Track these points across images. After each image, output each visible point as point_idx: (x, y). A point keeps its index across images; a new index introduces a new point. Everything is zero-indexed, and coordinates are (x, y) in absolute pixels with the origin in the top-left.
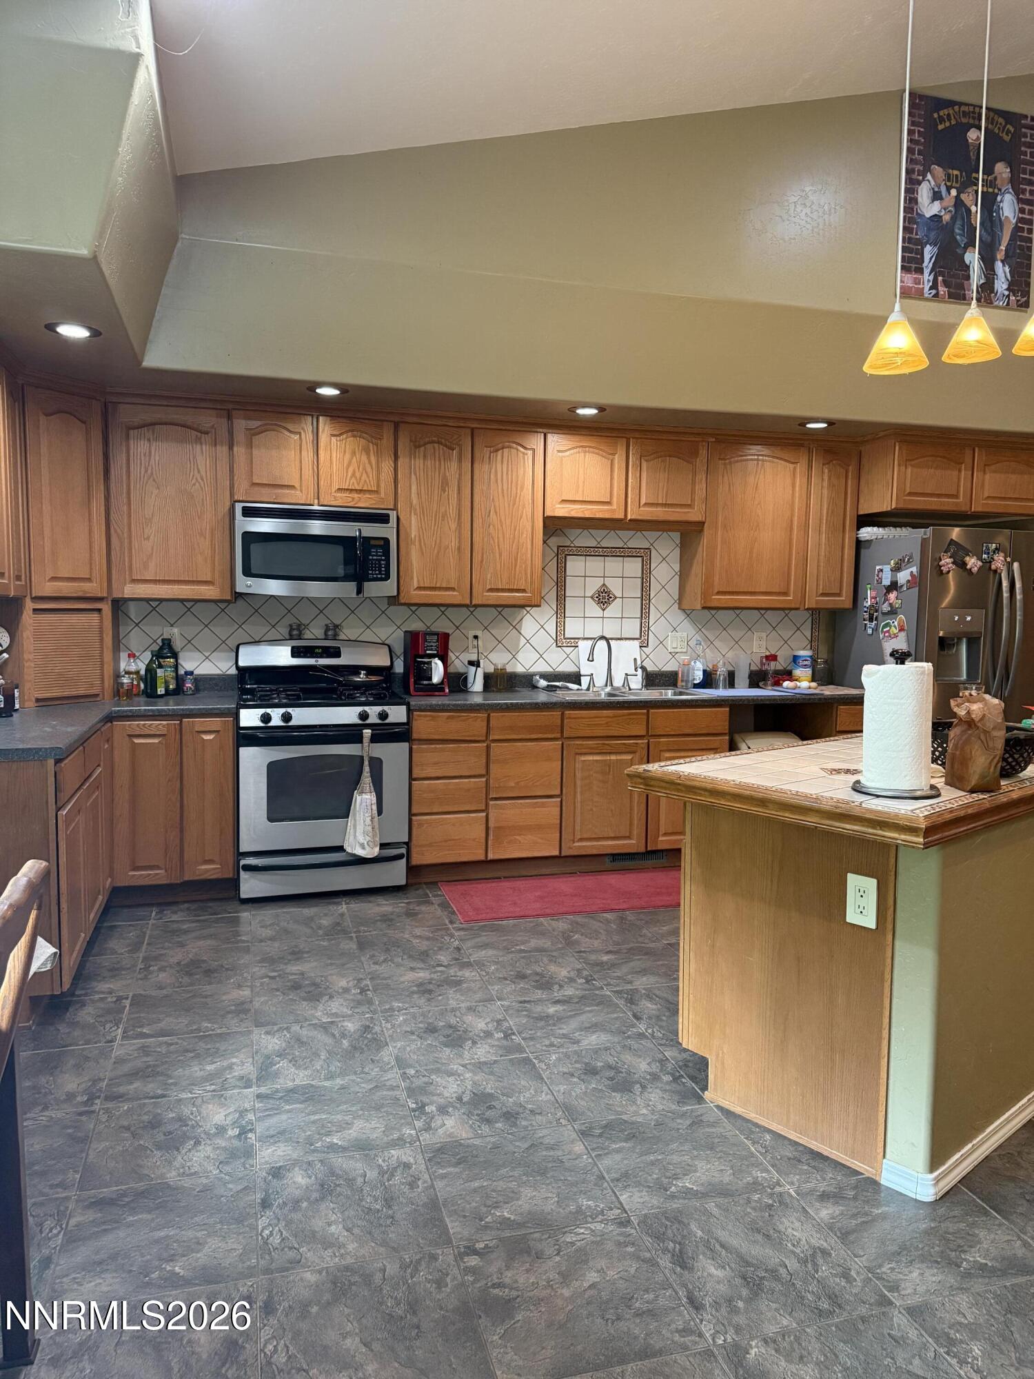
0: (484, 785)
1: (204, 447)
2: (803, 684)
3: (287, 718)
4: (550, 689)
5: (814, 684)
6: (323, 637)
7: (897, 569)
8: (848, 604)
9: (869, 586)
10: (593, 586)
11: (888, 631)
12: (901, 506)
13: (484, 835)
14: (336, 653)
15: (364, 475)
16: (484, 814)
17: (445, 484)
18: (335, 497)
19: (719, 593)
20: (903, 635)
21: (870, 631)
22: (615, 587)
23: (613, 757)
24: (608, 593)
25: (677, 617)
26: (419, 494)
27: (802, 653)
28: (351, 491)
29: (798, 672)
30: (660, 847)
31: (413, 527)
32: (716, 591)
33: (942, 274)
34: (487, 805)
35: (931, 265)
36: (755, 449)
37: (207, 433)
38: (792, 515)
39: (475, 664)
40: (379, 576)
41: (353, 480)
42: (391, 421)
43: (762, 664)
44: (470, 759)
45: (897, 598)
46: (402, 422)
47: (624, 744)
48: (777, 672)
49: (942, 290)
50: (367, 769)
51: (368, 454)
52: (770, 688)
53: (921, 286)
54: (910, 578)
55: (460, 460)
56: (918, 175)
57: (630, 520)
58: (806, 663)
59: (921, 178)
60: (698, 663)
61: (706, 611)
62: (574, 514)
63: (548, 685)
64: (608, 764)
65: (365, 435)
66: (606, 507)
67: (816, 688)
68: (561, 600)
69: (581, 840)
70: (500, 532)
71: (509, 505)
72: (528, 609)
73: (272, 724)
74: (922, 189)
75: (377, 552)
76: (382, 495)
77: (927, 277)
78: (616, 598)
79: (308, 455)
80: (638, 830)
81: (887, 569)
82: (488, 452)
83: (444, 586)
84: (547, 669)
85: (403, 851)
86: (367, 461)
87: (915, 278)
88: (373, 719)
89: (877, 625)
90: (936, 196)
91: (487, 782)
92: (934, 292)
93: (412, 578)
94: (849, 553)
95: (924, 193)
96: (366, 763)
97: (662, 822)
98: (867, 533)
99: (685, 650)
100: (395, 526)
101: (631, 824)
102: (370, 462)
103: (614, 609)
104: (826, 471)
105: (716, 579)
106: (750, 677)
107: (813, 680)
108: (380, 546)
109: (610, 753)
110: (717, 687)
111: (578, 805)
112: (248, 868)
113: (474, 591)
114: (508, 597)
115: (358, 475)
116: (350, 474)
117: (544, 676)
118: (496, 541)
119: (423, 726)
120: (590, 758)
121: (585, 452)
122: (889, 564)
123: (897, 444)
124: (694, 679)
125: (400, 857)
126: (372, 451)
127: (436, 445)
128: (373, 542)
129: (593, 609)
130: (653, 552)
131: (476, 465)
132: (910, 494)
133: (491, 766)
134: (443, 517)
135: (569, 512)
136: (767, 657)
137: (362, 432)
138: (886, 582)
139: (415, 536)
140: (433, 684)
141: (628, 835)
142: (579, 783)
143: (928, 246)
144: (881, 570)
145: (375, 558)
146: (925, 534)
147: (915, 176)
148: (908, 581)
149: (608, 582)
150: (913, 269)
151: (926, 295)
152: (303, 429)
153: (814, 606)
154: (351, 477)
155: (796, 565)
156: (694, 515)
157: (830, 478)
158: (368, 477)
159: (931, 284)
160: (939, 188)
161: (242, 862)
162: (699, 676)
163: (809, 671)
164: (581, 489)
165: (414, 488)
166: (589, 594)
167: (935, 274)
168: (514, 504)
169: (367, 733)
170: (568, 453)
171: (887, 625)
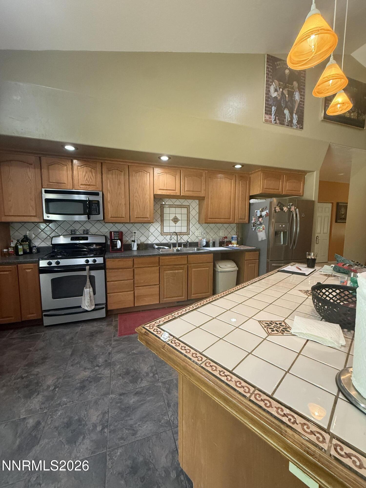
0: (133, 282)
1: (31, 169)
2: (234, 245)
3: (58, 263)
4: (159, 249)
5: (238, 245)
6: (83, 233)
7: (262, 211)
8: (247, 222)
9: (253, 217)
10: (172, 217)
11: (259, 230)
12: (263, 192)
13: (133, 299)
14: (86, 239)
15: (91, 180)
16: (133, 292)
17: (119, 183)
18: (80, 187)
19: (210, 218)
20: (264, 231)
21: (254, 230)
22: (179, 217)
23: (176, 271)
24: (177, 219)
25: (198, 225)
26: (110, 186)
27: (234, 236)
28: (86, 185)
29: (233, 242)
30: (192, 298)
31: (109, 197)
32: (209, 218)
33: (277, 116)
34: (134, 288)
35: (274, 113)
36: (220, 175)
37: (32, 164)
38: (231, 195)
39: (134, 241)
40: (96, 213)
41: (87, 181)
42: (100, 162)
43: (223, 239)
44: (127, 274)
45: (262, 220)
46: (104, 162)
47: (180, 267)
48: (227, 242)
49: (278, 121)
50: (88, 280)
51: (92, 172)
52: (225, 247)
53: (271, 120)
54: (266, 214)
55: (124, 175)
56: (271, 83)
57: (182, 196)
58: (235, 239)
59: (271, 84)
60: (204, 239)
61: (207, 224)
62: (163, 193)
63: (158, 247)
64: (175, 273)
65: (90, 166)
66: (174, 192)
67: (238, 247)
68: (162, 221)
69: (166, 298)
70: (139, 199)
71: (142, 190)
72: (152, 224)
73: (52, 265)
74: (272, 87)
75: (95, 205)
76: (98, 186)
77: (273, 116)
78: (179, 220)
79: (70, 173)
80: (185, 293)
81: (259, 211)
82: (134, 173)
83: (120, 216)
84: (158, 242)
85: (104, 306)
86: (91, 175)
87: (270, 117)
88: (91, 262)
89: (256, 228)
90: (276, 90)
91: (134, 281)
92: (275, 122)
93: (109, 214)
94: (247, 206)
95: (272, 89)
96: (88, 278)
97: (193, 291)
98: (252, 201)
99: (200, 236)
100: (102, 196)
101: (183, 292)
102: (92, 175)
103: (179, 224)
104: (240, 182)
105: (209, 214)
106: (219, 243)
107: (237, 244)
108: (96, 203)
109: (175, 270)
110: (210, 247)
111: (165, 287)
112: (45, 315)
113: (131, 218)
114: (142, 220)
115: (88, 180)
116: (85, 179)
117: (157, 244)
118: (138, 201)
119: (109, 264)
120: (169, 272)
121: (167, 174)
122: (259, 210)
123: (262, 173)
124: (203, 244)
125: (103, 308)
126: (93, 172)
127: (116, 170)
128: (94, 202)
129: (172, 224)
130: (190, 206)
131: (130, 177)
132: (266, 188)
133: (135, 276)
134: (119, 195)
135: (162, 193)
136: (224, 237)
137: (90, 165)
138: (259, 215)
139: (110, 200)
140: (118, 249)
141: (181, 295)
142: (165, 280)
143: (273, 107)
144: (257, 212)
145: (94, 207)
146: (271, 200)
147: (269, 83)
148: (266, 215)
149: (177, 215)
150: (269, 114)
151: (273, 123)
152: (68, 164)
153: (238, 222)
154: (86, 181)
155: (232, 211)
156: (202, 194)
157: (242, 185)
158: (92, 180)
159: (274, 119)
160: (277, 87)
161: (44, 314)
162: (204, 244)
163: (236, 241)
164: (165, 186)
165: (108, 184)
166: (171, 219)
167: (275, 116)
168: (143, 190)
169: (87, 267)
170: (161, 174)
171: (259, 228)
